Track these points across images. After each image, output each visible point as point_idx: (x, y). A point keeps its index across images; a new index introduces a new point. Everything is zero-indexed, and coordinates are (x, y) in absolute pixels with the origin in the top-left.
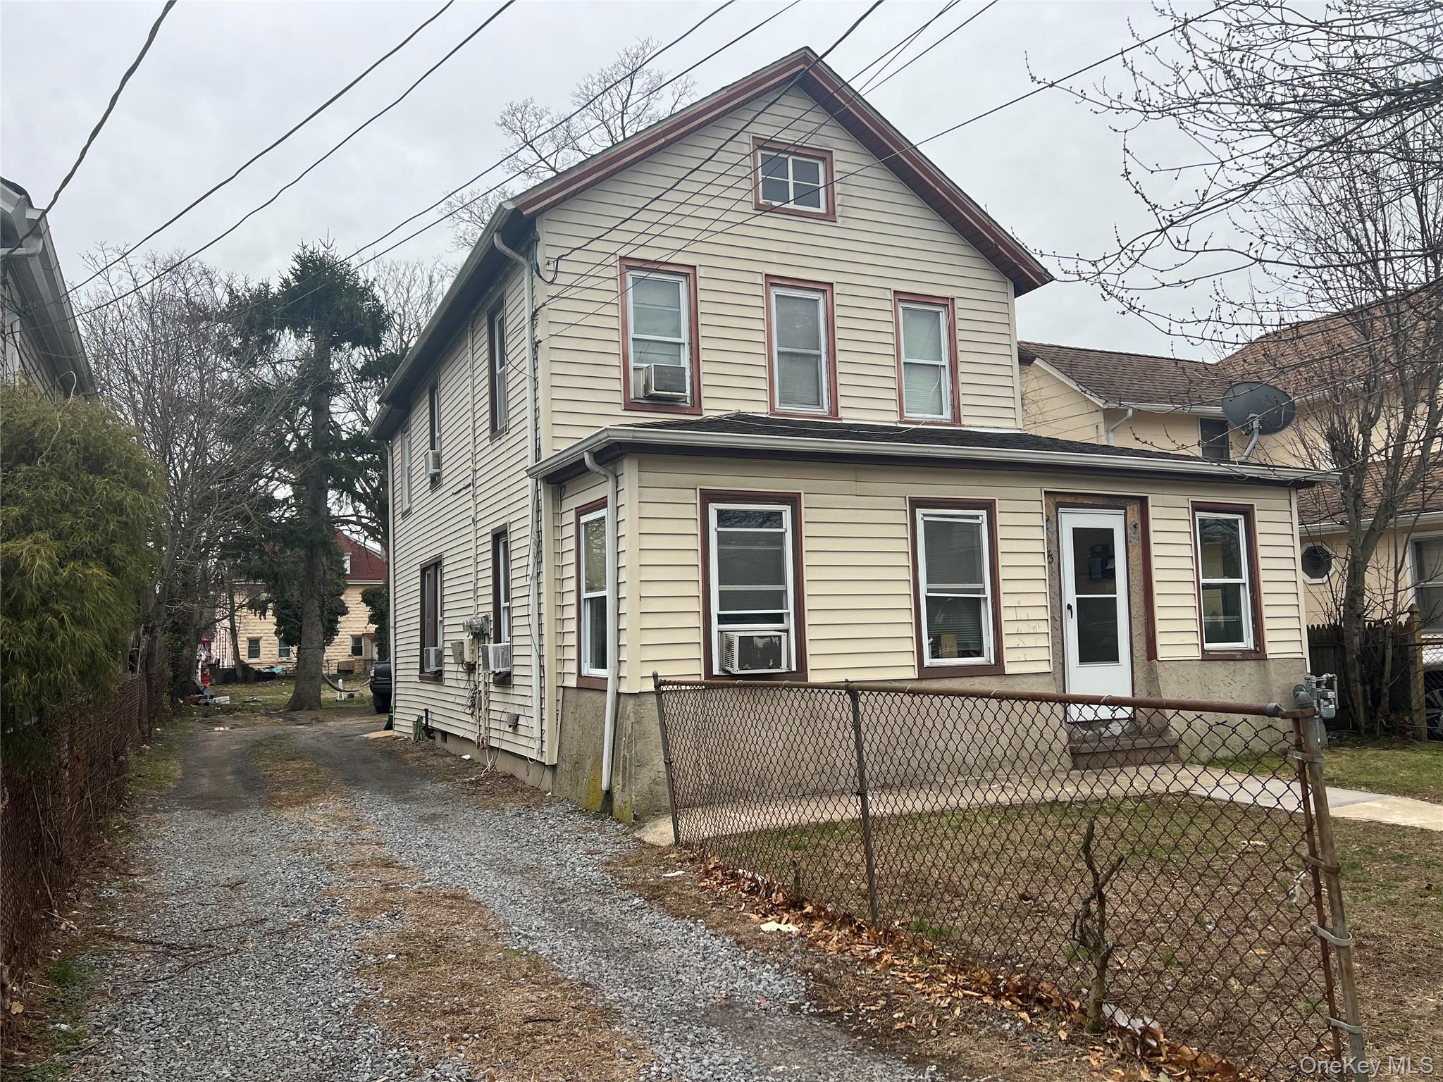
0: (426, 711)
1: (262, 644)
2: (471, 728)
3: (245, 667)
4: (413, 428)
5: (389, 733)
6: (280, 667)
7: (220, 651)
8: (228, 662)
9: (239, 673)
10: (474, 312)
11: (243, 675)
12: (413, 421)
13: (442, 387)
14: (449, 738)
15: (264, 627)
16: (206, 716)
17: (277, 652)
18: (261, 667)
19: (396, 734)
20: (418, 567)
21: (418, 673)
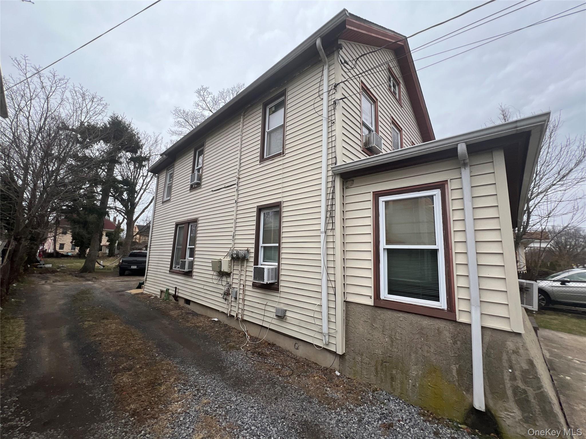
0: (176, 288)
1: (65, 246)
2: (225, 306)
3: (57, 253)
4: (175, 168)
5: (139, 291)
6: (71, 253)
7: (48, 246)
8: (50, 250)
9: (55, 254)
10: (249, 105)
11: (56, 255)
12: (176, 165)
13: (206, 146)
14: (191, 303)
15: (67, 239)
16: (41, 273)
17: (70, 248)
18: (63, 253)
19: (145, 292)
20: (174, 223)
21: (169, 269)
